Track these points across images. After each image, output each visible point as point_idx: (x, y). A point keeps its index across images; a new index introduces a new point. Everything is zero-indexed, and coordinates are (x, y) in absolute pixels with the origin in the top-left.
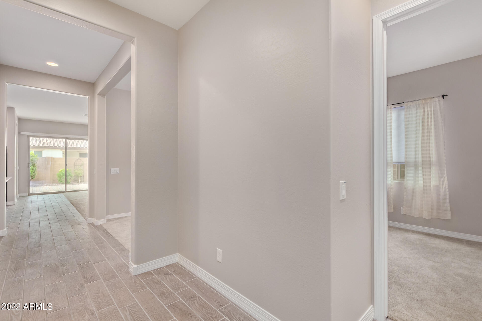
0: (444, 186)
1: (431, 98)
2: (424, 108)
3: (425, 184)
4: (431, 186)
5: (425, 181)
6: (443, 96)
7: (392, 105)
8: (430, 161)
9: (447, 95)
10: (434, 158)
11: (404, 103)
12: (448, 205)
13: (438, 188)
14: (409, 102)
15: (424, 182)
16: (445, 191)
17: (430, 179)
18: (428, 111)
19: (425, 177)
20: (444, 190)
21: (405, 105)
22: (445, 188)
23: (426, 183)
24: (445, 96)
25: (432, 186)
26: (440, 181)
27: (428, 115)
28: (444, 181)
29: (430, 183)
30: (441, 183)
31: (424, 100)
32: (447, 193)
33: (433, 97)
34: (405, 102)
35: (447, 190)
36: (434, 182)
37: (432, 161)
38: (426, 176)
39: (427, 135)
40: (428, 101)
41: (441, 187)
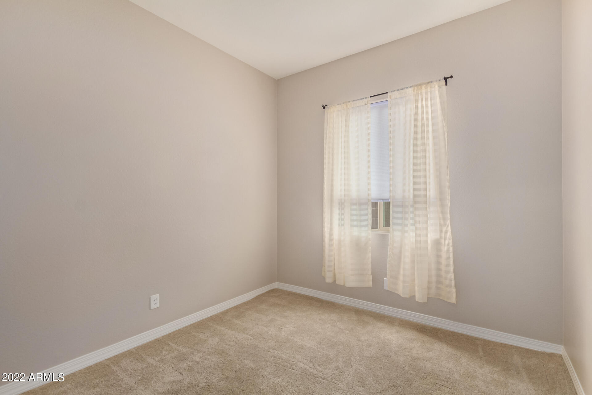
0: (447, 242)
1: (427, 84)
2: (417, 101)
3: (418, 239)
4: (426, 242)
5: (418, 232)
6: (446, 79)
7: (370, 98)
8: (426, 196)
9: (452, 77)
10: (432, 192)
11: (387, 93)
12: (452, 276)
13: (437, 243)
14: (394, 91)
15: (416, 235)
16: (448, 251)
17: (427, 229)
18: (422, 106)
19: (418, 225)
20: (446, 248)
21: (388, 99)
22: (448, 245)
23: (420, 235)
24: (448, 78)
25: (429, 242)
26: (441, 231)
27: (423, 112)
28: (446, 232)
29: (427, 235)
30: (443, 235)
31: (417, 86)
32: (451, 255)
33: (430, 81)
34: (389, 92)
35: (451, 249)
36: (432, 236)
37: (430, 196)
38: (419, 223)
39: (421, 148)
40: (423, 87)
41: (443, 241)
